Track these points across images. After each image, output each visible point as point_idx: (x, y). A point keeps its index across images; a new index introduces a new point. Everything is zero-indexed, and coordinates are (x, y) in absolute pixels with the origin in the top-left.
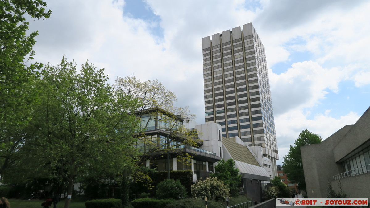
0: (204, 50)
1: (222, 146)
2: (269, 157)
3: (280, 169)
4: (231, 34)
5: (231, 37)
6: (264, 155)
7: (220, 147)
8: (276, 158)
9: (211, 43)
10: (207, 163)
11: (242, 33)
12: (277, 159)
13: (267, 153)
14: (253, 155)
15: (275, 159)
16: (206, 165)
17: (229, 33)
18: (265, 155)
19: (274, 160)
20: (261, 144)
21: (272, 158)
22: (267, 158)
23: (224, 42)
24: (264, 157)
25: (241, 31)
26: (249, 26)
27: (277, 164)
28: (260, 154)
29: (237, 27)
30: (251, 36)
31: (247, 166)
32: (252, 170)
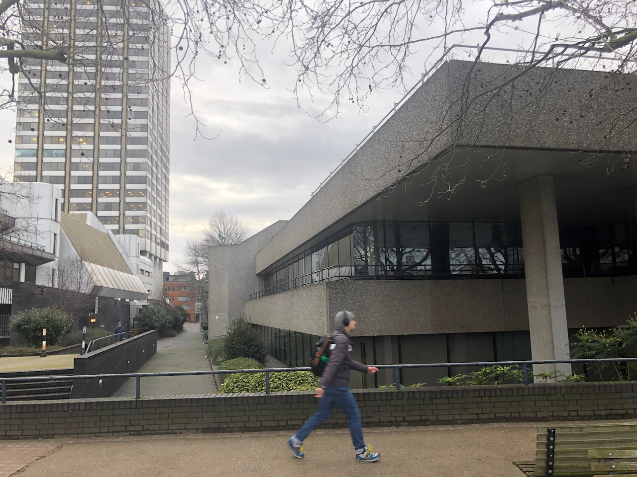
1: (58, 232)
2: (151, 255)
3: (168, 279)
6: (141, 251)
7: (55, 234)
8: (163, 258)
10: (23, 266)
12: (165, 261)
13: (148, 249)
14: (121, 251)
15: (161, 260)
16: (19, 270)
18: (143, 253)
19: (159, 261)
20: (138, 230)
21: (156, 258)
22: (145, 259)
24: (141, 257)
27: (164, 270)
28: (134, 251)
31: (107, 272)
32: (115, 281)
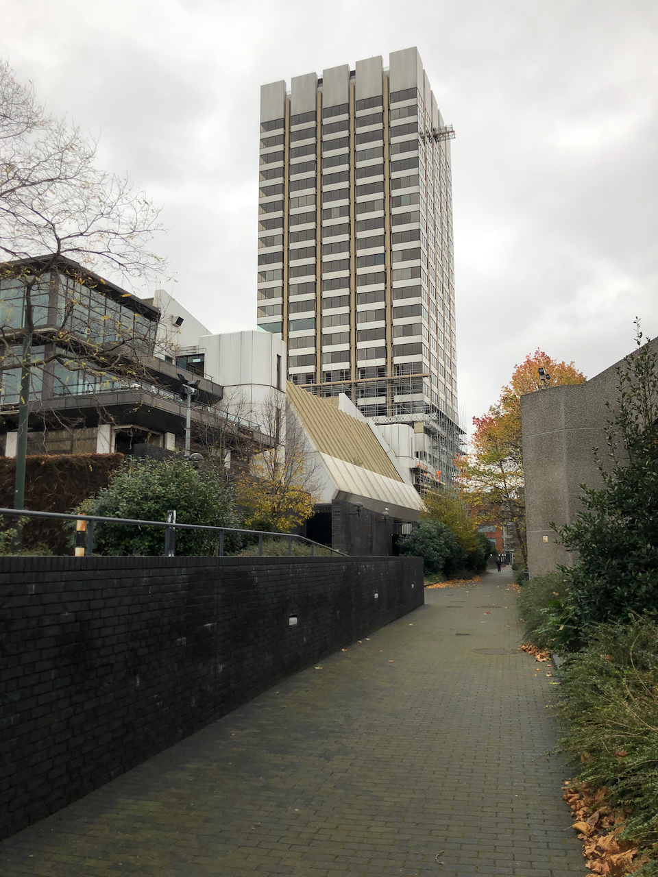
0: (266, 126)
4: (352, 81)
5: (352, 90)
6: (416, 451)
7: (278, 409)
9: (287, 104)
11: (386, 79)
17: (346, 77)
22: (424, 463)
23: (328, 103)
24: (416, 459)
25: (383, 73)
26: (408, 58)
28: (406, 449)
29: (373, 59)
30: (411, 93)
31: (361, 473)
32: (374, 488)
